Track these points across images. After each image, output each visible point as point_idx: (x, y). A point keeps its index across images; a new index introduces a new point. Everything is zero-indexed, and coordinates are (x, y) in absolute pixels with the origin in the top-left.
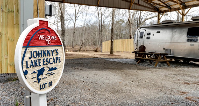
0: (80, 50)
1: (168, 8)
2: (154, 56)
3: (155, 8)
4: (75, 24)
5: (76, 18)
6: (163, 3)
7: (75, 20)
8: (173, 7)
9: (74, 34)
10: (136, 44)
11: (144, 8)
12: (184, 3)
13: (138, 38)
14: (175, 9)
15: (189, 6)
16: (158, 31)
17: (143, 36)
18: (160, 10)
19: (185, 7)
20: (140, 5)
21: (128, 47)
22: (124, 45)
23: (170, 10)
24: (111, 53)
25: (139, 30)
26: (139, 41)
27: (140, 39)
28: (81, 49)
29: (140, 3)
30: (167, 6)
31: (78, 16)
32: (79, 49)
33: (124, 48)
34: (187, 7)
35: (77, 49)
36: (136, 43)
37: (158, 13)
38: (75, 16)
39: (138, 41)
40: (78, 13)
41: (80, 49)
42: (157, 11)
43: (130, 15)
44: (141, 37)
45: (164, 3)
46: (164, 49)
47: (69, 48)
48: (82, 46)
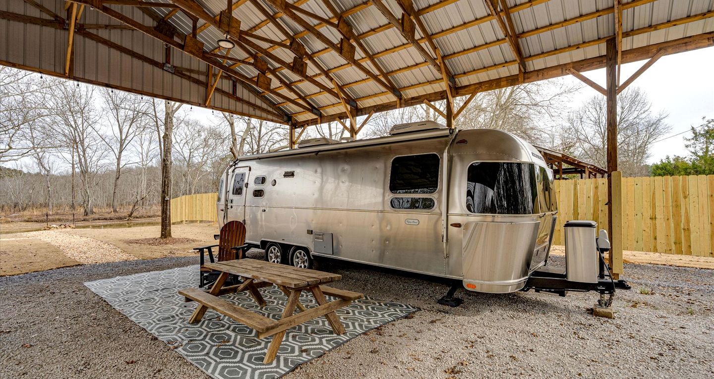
0: (130, 216)
1: (315, 114)
2: (279, 254)
3: (281, 112)
4: (119, 159)
5: (121, 146)
6: (300, 97)
7: (120, 152)
8: (326, 113)
9: (116, 181)
10: (223, 212)
11: (251, 109)
12: (354, 101)
13: (227, 192)
14: (332, 117)
15: (365, 108)
16: (289, 170)
17: (244, 189)
18: (296, 120)
19: (357, 111)
20: (239, 99)
23: (319, 121)
24: (162, 235)
25: (233, 167)
26: (232, 201)
27: (236, 198)
28: (135, 214)
29: (239, 94)
30: (313, 109)
31: (127, 142)
32: (130, 213)
34: (362, 112)
35: (123, 215)
36: (224, 209)
37: (290, 126)
38: (121, 142)
39: (229, 201)
40: (126, 137)
41: (132, 213)
42: (287, 122)
43: (235, 140)
44: (238, 191)
45: (304, 99)
46: (310, 232)
47: (106, 211)
48: (136, 207)
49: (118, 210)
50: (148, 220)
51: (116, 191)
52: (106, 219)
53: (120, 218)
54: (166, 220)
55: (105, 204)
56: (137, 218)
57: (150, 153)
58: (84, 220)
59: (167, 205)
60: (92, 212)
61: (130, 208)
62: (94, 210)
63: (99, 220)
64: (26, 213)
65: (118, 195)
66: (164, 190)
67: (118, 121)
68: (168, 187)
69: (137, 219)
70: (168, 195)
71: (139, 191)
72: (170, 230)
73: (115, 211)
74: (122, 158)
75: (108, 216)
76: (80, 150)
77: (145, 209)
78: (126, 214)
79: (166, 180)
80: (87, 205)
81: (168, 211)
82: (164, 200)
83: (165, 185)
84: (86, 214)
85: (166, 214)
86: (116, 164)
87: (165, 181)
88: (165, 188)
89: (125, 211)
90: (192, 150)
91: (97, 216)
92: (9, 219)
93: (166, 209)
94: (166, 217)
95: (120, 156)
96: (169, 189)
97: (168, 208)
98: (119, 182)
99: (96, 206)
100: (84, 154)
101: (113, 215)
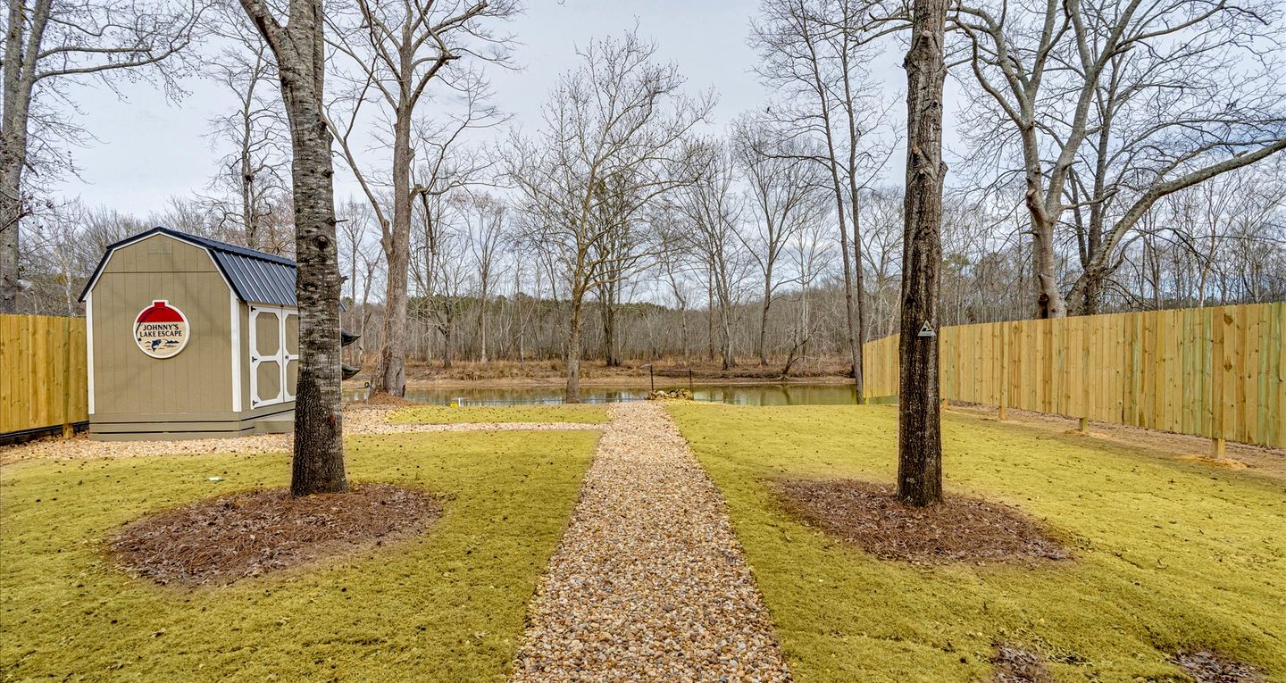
0: (785, 372)
4: (768, 276)
5: (772, 252)
7: (771, 264)
9: (765, 312)
21: (1055, 376)
22: (1016, 362)
28: (792, 370)
31: (779, 245)
32: (784, 368)
33: (1017, 387)
35: (776, 370)
38: (771, 246)
40: (779, 237)
41: (788, 368)
47: (750, 362)
48: (794, 358)
49: (768, 361)
50: (811, 381)
51: (765, 329)
52: (751, 376)
53: (770, 376)
54: (923, 428)
55: (752, 351)
56: (796, 376)
57: (814, 262)
58: (722, 377)
59: (925, 361)
60: (734, 365)
61: (784, 359)
62: (736, 361)
63: (742, 376)
64: (660, 363)
65: (768, 337)
66: (915, 291)
67: (767, 213)
68: (929, 278)
69: (796, 378)
70: (928, 316)
71: (799, 330)
72: (938, 471)
73: (764, 363)
74: (772, 274)
75: (753, 371)
76: (717, 267)
77: (808, 360)
78: (779, 369)
79: (924, 248)
80: (727, 353)
81: (931, 385)
82: (914, 336)
83: (916, 270)
84: (726, 366)
85: (923, 399)
86: (764, 284)
87: (917, 254)
88: (915, 282)
89: (777, 365)
90: (887, 248)
91: (738, 371)
92: (641, 371)
93: (924, 377)
94: (924, 412)
95: (769, 270)
96: (935, 288)
97: (931, 371)
98: (769, 315)
99: (740, 354)
100: (723, 271)
101: (760, 369)
